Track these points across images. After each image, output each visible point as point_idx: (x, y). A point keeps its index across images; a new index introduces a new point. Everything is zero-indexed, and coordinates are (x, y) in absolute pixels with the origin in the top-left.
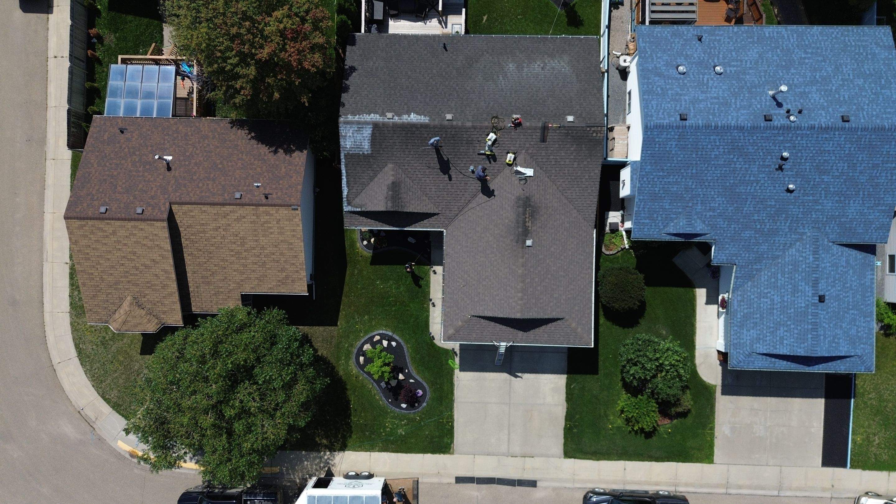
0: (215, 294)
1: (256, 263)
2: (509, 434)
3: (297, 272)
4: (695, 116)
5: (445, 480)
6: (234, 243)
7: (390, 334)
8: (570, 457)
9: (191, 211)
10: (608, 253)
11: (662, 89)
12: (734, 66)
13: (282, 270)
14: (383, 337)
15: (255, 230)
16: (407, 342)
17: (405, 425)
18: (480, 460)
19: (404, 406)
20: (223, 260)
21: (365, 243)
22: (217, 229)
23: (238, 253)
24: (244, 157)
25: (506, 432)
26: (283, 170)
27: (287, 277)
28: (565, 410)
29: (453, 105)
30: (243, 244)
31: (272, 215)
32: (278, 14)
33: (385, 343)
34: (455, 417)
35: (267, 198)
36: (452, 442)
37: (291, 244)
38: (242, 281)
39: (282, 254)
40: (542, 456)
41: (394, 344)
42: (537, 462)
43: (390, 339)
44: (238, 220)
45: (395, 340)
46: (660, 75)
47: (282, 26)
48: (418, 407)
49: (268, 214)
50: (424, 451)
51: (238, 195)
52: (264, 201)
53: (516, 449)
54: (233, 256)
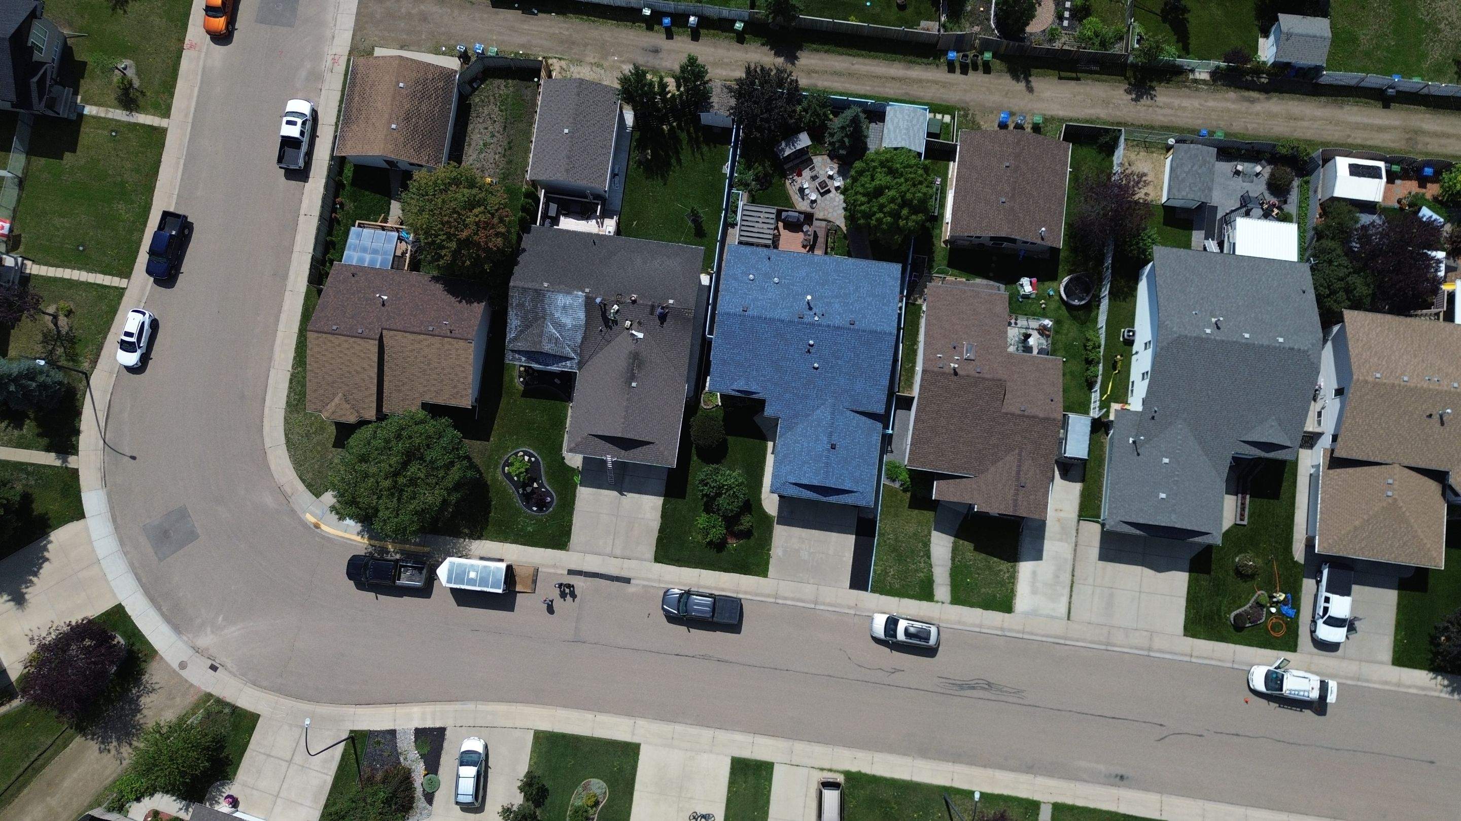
0: (402, 400)
1: (436, 380)
2: (614, 539)
3: (465, 389)
4: (753, 309)
5: (560, 572)
6: (423, 363)
7: (532, 451)
8: (659, 562)
9: (396, 336)
10: (705, 407)
11: (735, 289)
12: (788, 279)
13: (455, 387)
14: (526, 453)
15: (440, 355)
16: (543, 459)
17: (534, 524)
18: (589, 558)
19: (535, 509)
20: (412, 375)
21: (522, 379)
22: (412, 351)
23: (425, 370)
24: (439, 303)
25: (612, 537)
26: (466, 314)
27: (457, 393)
28: (659, 525)
29: (592, 283)
30: (429, 364)
31: (453, 345)
32: (476, 211)
33: (526, 458)
34: (574, 522)
35: (451, 332)
36: (569, 541)
37: (464, 368)
38: (424, 392)
39: (456, 375)
40: (637, 559)
41: (533, 459)
42: (633, 563)
43: (530, 455)
44: (428, 346)
45: (534, 456)
46: (736, 279)
47: (477, 219)
48: (545, 511)
49: (450, 344)
50: (546, 546)
51: (431, 328)
52: (449, 334)
53: (618, 552)
54: (420, 372)
